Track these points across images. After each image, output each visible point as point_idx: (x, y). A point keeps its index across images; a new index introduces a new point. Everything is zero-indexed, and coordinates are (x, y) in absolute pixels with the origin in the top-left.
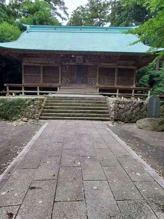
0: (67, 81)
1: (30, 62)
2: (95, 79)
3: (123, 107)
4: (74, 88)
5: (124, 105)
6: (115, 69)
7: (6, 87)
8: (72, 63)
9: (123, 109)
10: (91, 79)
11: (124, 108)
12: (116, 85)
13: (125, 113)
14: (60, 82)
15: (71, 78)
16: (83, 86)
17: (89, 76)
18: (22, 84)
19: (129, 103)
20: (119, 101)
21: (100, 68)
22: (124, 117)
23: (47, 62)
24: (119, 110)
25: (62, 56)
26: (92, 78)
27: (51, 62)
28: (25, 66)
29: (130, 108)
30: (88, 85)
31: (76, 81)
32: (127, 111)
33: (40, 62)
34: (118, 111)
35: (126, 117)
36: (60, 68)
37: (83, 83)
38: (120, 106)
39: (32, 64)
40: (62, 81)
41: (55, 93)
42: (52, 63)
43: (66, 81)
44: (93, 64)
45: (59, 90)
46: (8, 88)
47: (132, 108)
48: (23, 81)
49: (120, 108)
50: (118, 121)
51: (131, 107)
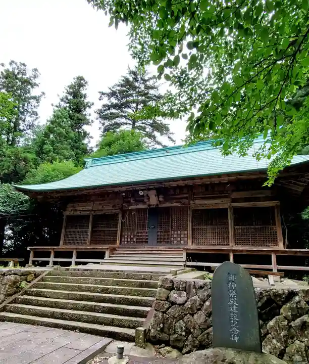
0: (131, 239)
1: (76, 210)
2: (186, 232)
3: (180, 300)
4: (140, 252)
5: (184, 294)
6: (226, 209)
7: (30, 252)
8: (141, 206)
9: (180, 305)
10: (177, 234)
11: (183, 304)
12: (233, 244)
13: (186, 319)
14: (118, 242)
15: (138, 233)
16: (161, 248)
17: (172, 228)
18: (60, 247)
19: (201, 287)
20: (172, 282)
21: (193, 210)
22: (181, 335)
23: (100, 208)
24: (168, 309)
25: (124, 194)
26: (179, 232)
27: (106, 208)
28: (67, 216)
29: (202, 305)
30: (171, 246)
31: (147, 239)
32: (192, 315)
33: (90, 208)
34: (164, 312)
35: (188, 332)
36: (120, 216)
37: (160, 241)
38: (174, 295)
39: (78, 213)
40: (123, 239)
41: (99, 263)
42: (108, 208)
43: (129, 240)
44: (179, 205)
45: (110, 257)
46: (32, 254)
47: (207, 303)
48: (62, 242)
49: (173, 303)
50: (163, 345)
51: (204, 302)
